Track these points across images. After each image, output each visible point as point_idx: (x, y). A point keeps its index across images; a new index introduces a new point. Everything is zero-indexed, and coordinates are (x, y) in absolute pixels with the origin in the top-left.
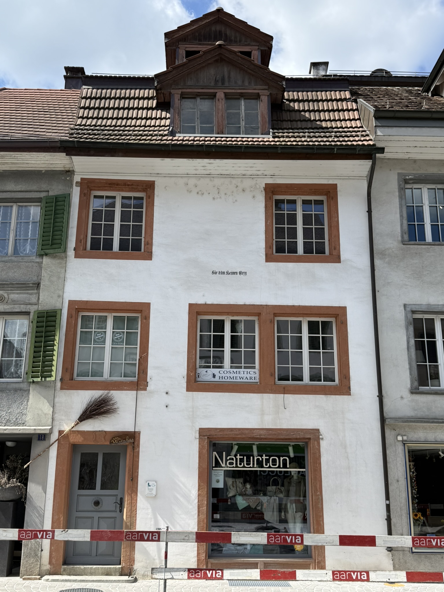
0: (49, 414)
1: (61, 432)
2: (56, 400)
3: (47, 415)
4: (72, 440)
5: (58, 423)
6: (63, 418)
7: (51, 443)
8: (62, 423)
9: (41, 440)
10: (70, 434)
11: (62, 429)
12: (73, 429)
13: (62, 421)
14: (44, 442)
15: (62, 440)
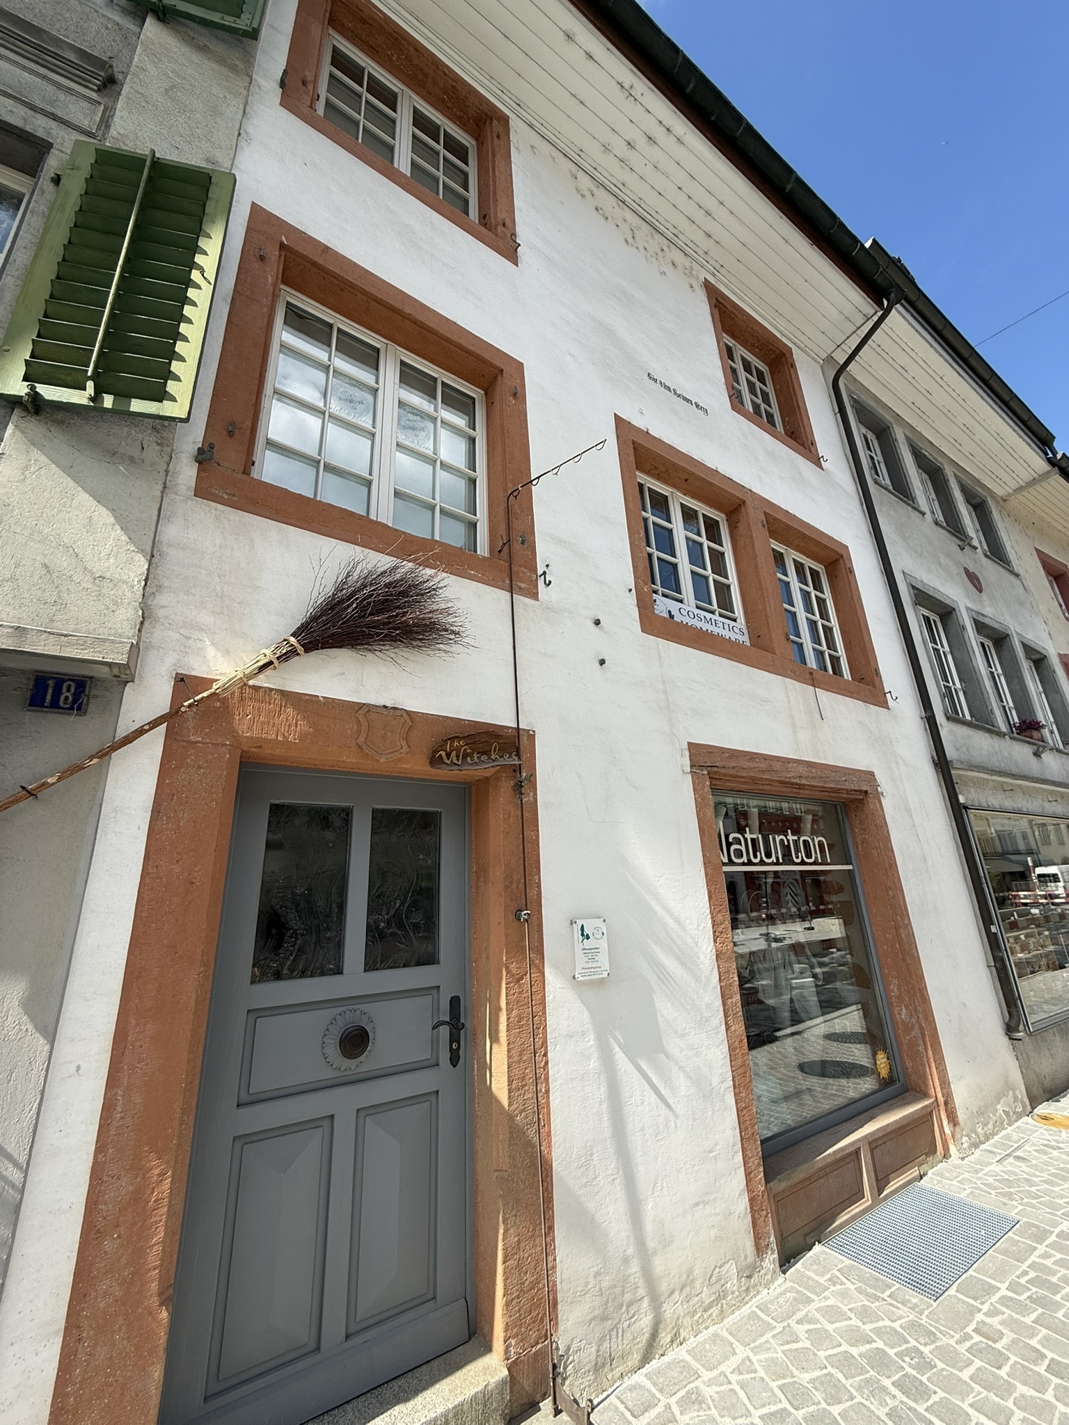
0: (125, 582)
1: (184, 684)
2: (171, 532)
3: (106, 583)
4: (250, 728)
5: (177, 636)
6: (205, 618)
7: (122, 732)
8: (199, 645)
9: (55, 705)
10: (242, 699)
11: (198, 670)
12: (262, 681)
13: (196, 635)
14: (72, 719)
15: (190, 724)
